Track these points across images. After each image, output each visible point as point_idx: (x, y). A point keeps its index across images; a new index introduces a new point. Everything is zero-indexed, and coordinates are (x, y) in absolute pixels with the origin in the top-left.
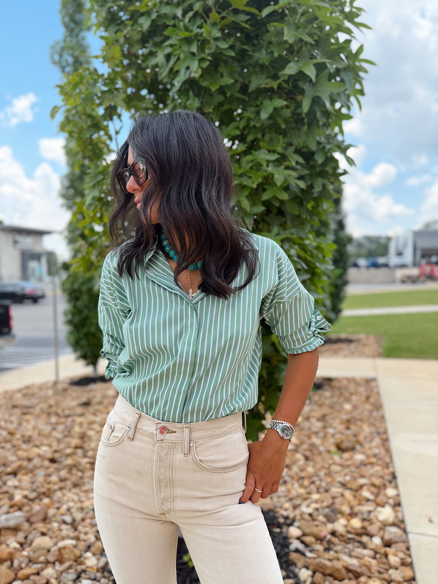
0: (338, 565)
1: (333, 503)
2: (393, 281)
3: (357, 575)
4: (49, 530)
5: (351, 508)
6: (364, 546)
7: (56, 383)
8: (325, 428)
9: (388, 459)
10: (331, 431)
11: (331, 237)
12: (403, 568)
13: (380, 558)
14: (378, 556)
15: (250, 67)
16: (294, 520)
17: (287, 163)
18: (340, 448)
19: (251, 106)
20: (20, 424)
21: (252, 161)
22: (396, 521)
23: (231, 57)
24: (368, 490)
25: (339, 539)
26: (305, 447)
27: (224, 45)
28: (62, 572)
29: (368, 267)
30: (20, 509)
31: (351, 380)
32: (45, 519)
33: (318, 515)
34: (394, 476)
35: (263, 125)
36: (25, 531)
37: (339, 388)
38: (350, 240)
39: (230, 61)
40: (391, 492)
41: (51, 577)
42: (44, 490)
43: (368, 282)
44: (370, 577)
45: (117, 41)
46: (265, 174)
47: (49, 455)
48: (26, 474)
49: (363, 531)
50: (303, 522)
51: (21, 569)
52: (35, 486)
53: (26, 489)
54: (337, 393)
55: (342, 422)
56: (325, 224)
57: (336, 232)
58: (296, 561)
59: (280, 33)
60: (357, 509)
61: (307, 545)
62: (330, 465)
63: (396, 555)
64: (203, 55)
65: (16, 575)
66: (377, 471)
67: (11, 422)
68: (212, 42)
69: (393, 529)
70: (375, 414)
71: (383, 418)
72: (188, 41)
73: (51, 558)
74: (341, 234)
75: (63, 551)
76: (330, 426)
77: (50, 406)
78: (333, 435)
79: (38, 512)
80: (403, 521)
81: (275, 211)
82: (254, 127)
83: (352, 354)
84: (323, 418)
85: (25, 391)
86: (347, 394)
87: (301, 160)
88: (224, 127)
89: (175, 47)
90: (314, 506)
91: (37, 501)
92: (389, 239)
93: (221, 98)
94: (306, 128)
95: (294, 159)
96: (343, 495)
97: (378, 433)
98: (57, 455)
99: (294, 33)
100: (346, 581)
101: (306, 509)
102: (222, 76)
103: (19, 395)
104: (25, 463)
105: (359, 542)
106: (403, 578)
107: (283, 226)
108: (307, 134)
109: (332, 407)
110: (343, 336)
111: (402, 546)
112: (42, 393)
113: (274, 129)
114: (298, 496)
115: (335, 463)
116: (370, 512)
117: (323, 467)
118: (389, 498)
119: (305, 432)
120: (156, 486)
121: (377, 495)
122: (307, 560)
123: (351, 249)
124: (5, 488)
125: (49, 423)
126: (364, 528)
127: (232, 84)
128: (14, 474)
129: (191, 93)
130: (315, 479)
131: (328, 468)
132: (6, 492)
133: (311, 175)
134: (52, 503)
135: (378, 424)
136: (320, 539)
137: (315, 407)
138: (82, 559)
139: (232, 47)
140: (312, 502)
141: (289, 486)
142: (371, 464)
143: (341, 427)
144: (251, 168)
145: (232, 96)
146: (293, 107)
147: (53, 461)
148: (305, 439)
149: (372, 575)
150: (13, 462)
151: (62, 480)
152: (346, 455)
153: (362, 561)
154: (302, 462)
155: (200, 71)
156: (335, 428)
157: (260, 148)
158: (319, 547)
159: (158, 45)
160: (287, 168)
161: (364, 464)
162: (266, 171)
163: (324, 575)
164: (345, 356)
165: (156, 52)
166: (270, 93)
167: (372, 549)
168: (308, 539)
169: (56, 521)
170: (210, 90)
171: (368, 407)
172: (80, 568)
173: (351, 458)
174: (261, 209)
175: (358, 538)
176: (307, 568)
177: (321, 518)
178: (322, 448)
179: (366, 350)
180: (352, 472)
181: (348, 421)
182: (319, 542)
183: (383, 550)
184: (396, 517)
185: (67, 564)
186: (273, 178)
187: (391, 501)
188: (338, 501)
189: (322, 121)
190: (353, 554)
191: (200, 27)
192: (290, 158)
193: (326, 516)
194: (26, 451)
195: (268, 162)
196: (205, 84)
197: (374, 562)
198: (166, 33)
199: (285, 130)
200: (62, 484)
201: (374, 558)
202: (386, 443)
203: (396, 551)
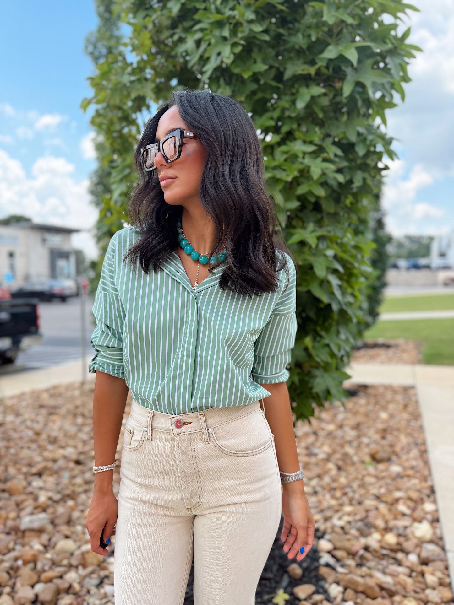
0: (371, 582)
1: (367, 517)
2: (434, 284)
3: (391, 594)
4: (73, 533)
5: (386, 522)
6: (400, 564)
7: (83, 383)
8: (359, 437)
9: (426, 472)
10: (365, 440)
11: (370, 236)
12: (441, 588)
13: (416, 576)
14: (414, 574)
15: (286, 54)
16: (324, 533)
17: (325, 155)
18: (375, 459)
19: (286, 94)
20: (46, 425)
21: (286, 153)
22: (434, 538)
23: (265, 41)
24: (405, 504)
25: (373, 556)
26: (338, 456)
27: (258, 28)
28: (85, 577)
29: (408, 269)
30: (44, 510)
31: (388, 388)
32: (69, 522)
33: (351, 528)
34: (433, 491)
35: (298, 115)
36: (49, 533)
37: (376, 396)
38: (389, 239)
39: (265, 45)
40: (429, 507)
41: (74, 581)
42: (68, 492)
43: (409, 284)
44: (405, 597)
45: (146, 27)
46: (301, 167)
47: (74, 457)
48: (51, 475)
49: (399, 547)
50: (334, 535)
51: (44, 571)
52: (59, 488)
53: (51, 490)
54: (372, 400)
55: (377, 432)
56: (363, 221)
57: (375, 231)
58: (326, 576)
59: (319, 14)
60: (392, 523)
61: (338, 560)
62: (364, 476)
63: (433, 574)
64: (235, 40)
65: (39, 577)
66: (415, 485)
67: (37, 422)
68: (245, 24)
69: (431, 547)
70: (413, 423)
71: (421, 428)
72: (220, 24)
73: (74, 562)
74: (381, 233)
75: (86, 556)
76: (365, 435)
77: (77, 407)
78: (368, 445)
79: (62, 514)
80: (441, 539)
81: (310, 207)
82: (289, 117)
83: (390, 360)
84: (357, 427)
85: (52, 391)
86: (383, 402)
87: (340, 153)
88: (256, 117)
89: (206, 32)
90: (346, 518)
91: (62, 503)
92: (431, 239)
93: (254, 86)
94: (345, 118)
95: (333, 151)
96: (377, 509)
97: (416, 444)
98: (82, 457)
99: (334, 13)
100: (379, 600)
101: (337, 522)
102: (255, 62)
103: (45, 396)
104: (50, 464)
105: (394, 559)
106: (442, 599)
107: (319, 223)
108: (347, 124)
109: (367, 415)
110: (381, 340)
111: (440, 565)
112: (69, 394)
113: (310, 119)
114: (330, 508)
115: (369, 475)
116: (406, 527)
117: (356, 478)
118: (426, 513)
119: (338, 441)
120: (182, 481)
121: (414, 510)
122: (339, 575)
123: (390, 249)
124: (30, 489)
125: (75, 424)
126: (399, 544)
127: (266, 71)
128: (39, 474)
129: (222, 81)
130: (348, 490)
131: (362, 479)
132: (31, 493)
133: (350, 168)
134: (76, 505)
135: (416, 435)
136: (352, 554)
137: (349, 415)
138: (105, 564)
139: (266, 31)
140: (344, 515)
141: (320, 497)
142: (408, 476)
143: (377, 437)
144: (286, 160)
145: (265, 83)
146: (331, 95)
147: (78, 462)
148: (338, 448)
149: (408, 595)
150: (38, 463)
151: (87, 482)
152: (381, 467)
153: (396, 579)
154: (334, 472)
155: (232, 57)
156: (369, 438)
157: (295, 139)
158: (351, 563)
159: (188, 30)
160: (325, 160)
161: (399, 476)
162: (302, 163)
163: (356, 592)
164: (382, 363)
165: (186, 38)
166: (306, 80)
167: (408, 567)
168: (339, 554)
169: (80, 524)
170: (242, 78)
171: (405, 416)
172: (103, 573)
173: (387, 470)
174: (294, 204)
175: (393, 555)
176: (338, 583)
177: (354, 532)
178: (355, 459)
179: (405, 356)
180: (387, 484)
181: (384, 431)
182: (351, 557)
183: (420, 568)
184: (434, 533)
185: (90, 569)
186: (308, 171)
187: (429, 517)
188: (372, 514)
189: (363, 110)
190: (387, 571)
191: (233, 9)
192: (328, 150)
193: (359, 530)
194: (51, 451)
195: (304, 153)
196: (236, 71)
197: (409, 581)
198: (197, 17)
199: (322, 120)
200: (86, 487)
201: (410, 576)
202: (425, 455)
203: (434, 570)
